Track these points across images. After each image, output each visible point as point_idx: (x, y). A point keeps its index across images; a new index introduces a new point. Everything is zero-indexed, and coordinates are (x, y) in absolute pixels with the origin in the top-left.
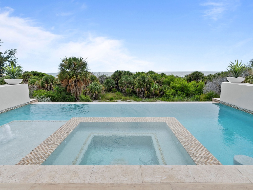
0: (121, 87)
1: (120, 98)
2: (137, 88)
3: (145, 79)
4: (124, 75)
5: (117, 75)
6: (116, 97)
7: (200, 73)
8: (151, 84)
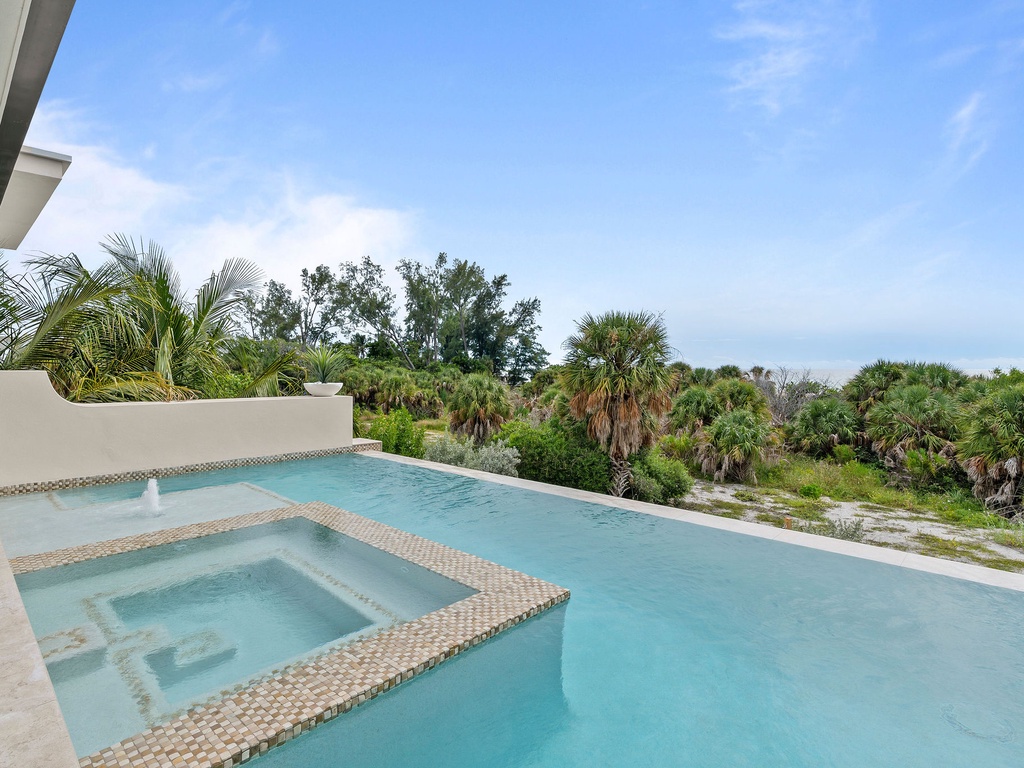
0: (883, 444)
1: (863, 496)
2: (974, 454)
4: (913, 381)
6: (841, 484)
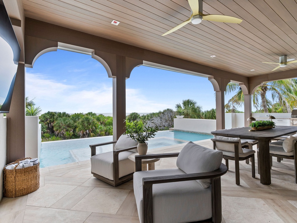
0: (58, 131)
2: (81, 130)
3: (89, 121)
4: (60, 117)
5: (48, 117)
7: (137, 114)
8: (96, 125)
